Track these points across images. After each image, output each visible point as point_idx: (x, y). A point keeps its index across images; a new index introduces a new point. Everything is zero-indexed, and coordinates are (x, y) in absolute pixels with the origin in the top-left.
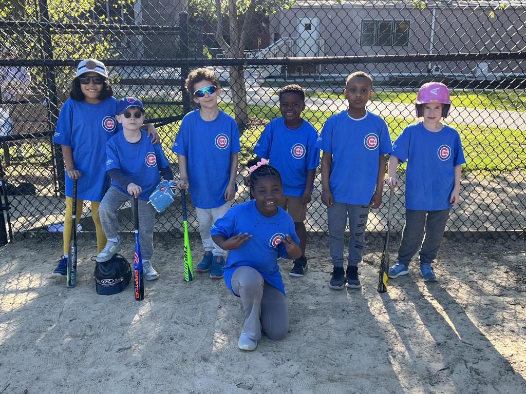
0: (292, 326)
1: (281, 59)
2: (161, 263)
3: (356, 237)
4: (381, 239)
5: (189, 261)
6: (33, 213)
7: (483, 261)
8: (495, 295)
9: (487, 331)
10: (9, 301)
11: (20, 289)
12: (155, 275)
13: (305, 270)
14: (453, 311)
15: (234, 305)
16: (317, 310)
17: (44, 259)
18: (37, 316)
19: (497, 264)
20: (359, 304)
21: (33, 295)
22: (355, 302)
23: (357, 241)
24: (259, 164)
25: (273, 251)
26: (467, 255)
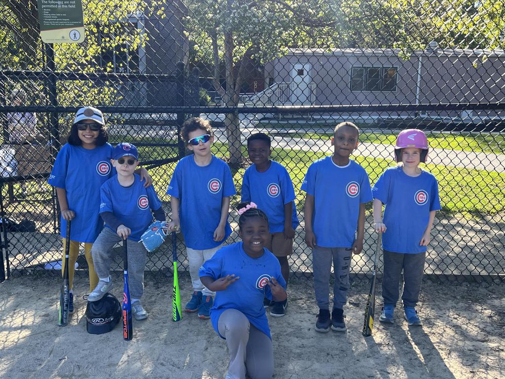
0: (277, 369)
1: (270, 108)
2: (152, 302)
3: (340, 279)
4: (367, 281)
5: (177, 301)
6: (31, 251)
7: (467, 305)
8: (479, 341)
10: (2, 339)
11: (13, 326)
12: (145, 315)
15: (220, 347)
16: (302, 354)
17: (39, 296)
18: (28, 355)
19: (481, 308)
20: (344, 348)
21: (26, 333)
22: (340, 346)
23: (341, 283)
24: (248, 207)
25: (259, 293)
26: (451, 298)
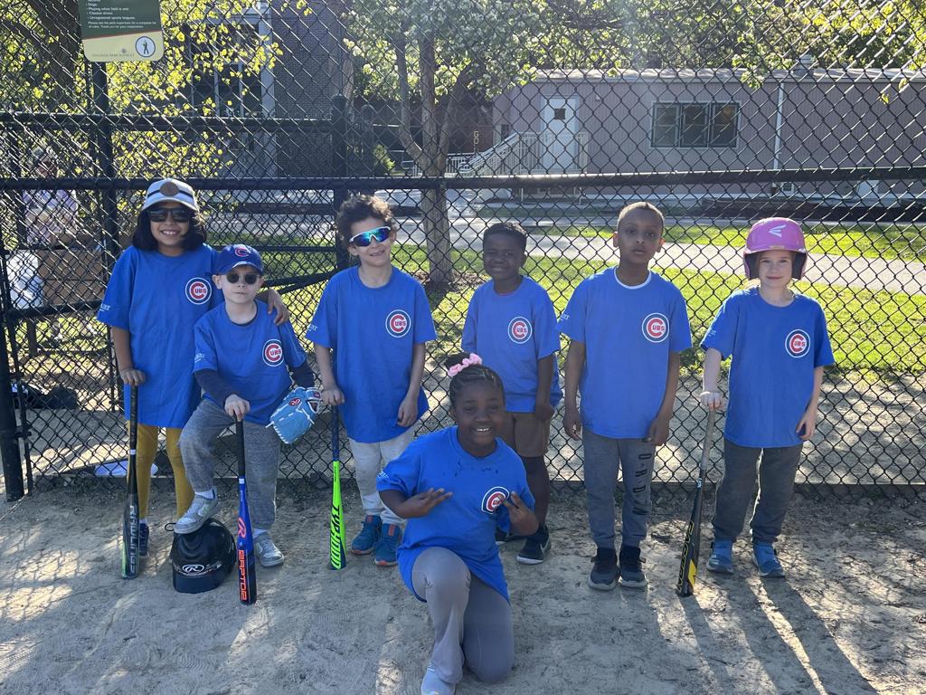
0: (520, 656)
1: (504, 179)
2: (290, 535)
3: (634, 494)
4: (684, 496)
6: (71, 443)
7: (869, 540)
8: (890, 604)
9: (876, 673)
10: (20, 602)
11: (40, 579)
12: (278, 558)
13: (546, 551)
14: (813, 633)
15: (416, 615)
16: (566, 628)
17: (86, 524)
18: (68, 630)
19: (894, 545)
20: (643, 618)
21: (63, 591)
22: (635, 614)
23: (636, 502)
24: (466, 362)
25: (487, 519)
26: (839, 526)
